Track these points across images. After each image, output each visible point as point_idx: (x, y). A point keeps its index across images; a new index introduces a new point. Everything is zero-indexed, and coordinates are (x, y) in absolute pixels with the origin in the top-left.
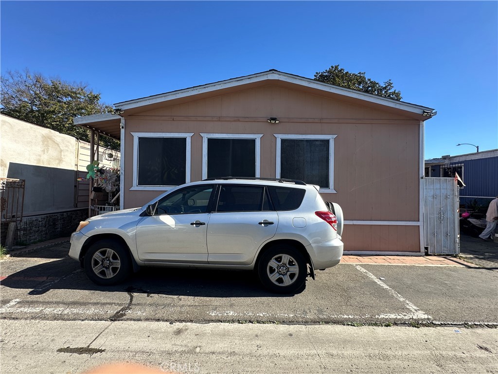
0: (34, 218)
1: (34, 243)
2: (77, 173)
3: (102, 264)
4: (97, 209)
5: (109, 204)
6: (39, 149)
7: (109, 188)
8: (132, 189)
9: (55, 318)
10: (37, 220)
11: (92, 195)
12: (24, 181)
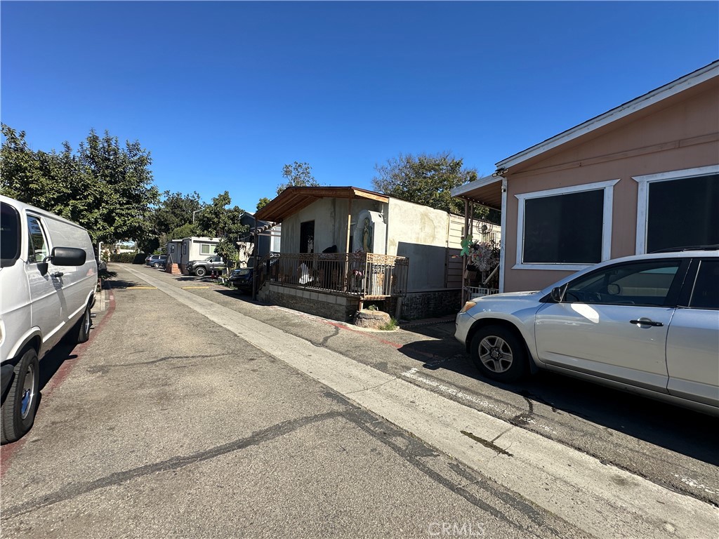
0: (414, 295)
1: (414, 319)
2: (448, 250)
3: (490, 354)
4: (469, 290)
5: (483, 286)
6: (417, 227)
7: (483, 266)
8: (515, 267)
9: (451, 398)
10: (415, 297)
11: (466, 274)
12: (408, 259)
